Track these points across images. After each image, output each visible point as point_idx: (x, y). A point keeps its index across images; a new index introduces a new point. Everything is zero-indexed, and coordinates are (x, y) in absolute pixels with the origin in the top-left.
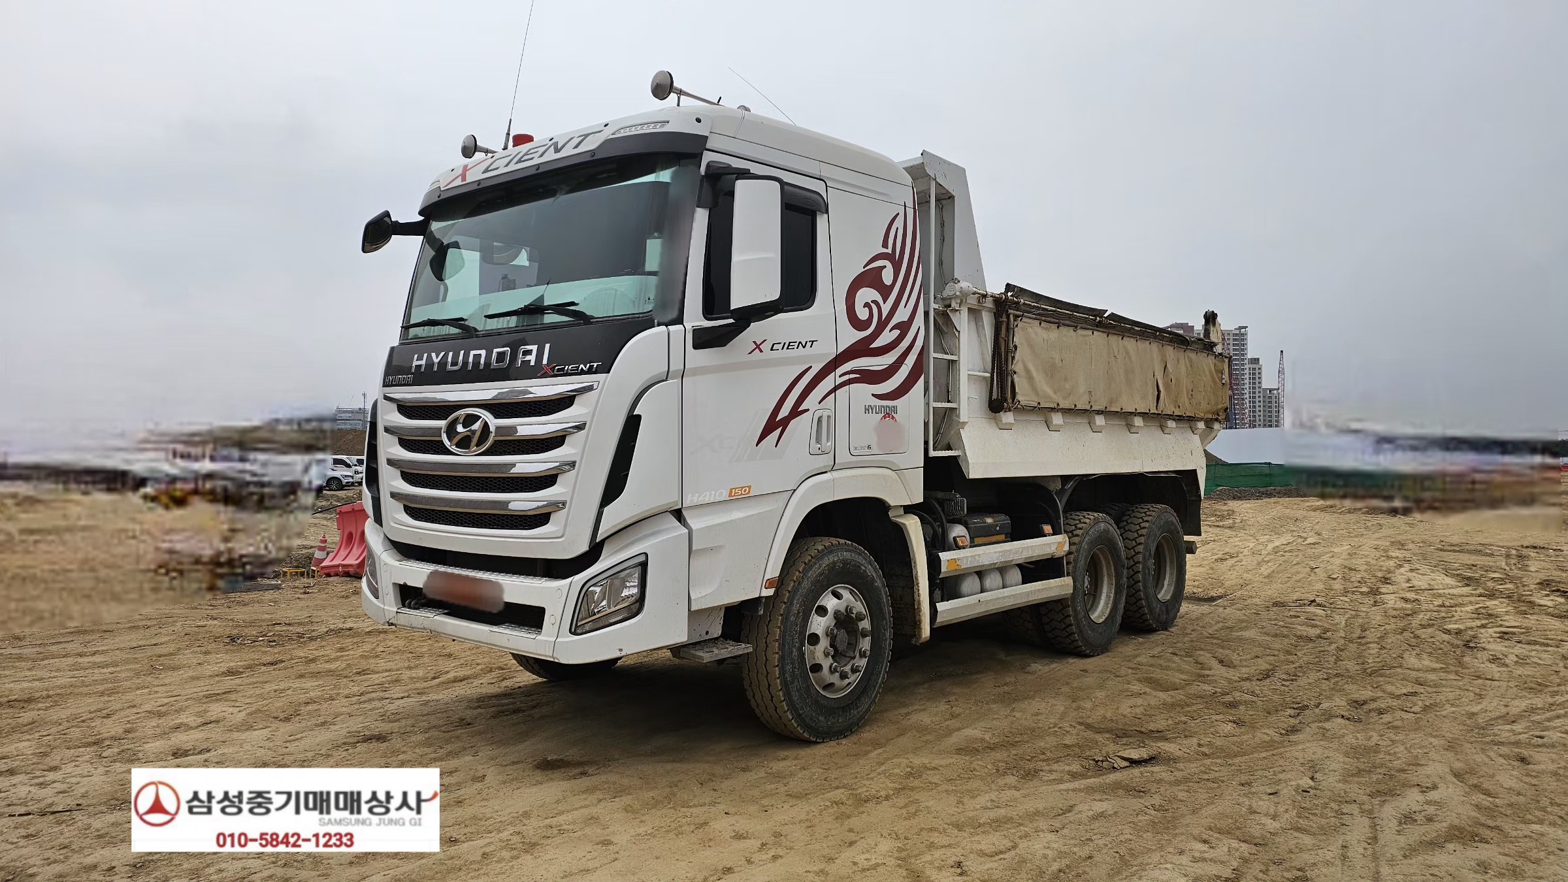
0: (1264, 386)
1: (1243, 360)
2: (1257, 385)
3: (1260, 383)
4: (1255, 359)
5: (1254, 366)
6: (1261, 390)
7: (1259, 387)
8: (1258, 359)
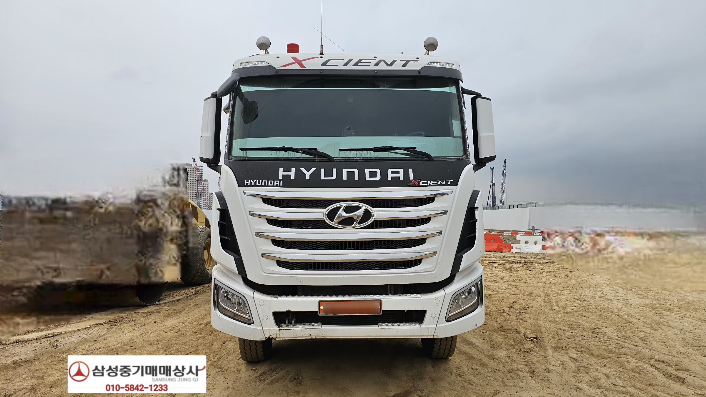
0: (209, 192)
1: (201, 180)
2: (207, 191)
3: (208, 190)
4: (206, 180)
5: (205, 183)
6: (208, 193)
7: (208, 192)
8: (207, 180)
